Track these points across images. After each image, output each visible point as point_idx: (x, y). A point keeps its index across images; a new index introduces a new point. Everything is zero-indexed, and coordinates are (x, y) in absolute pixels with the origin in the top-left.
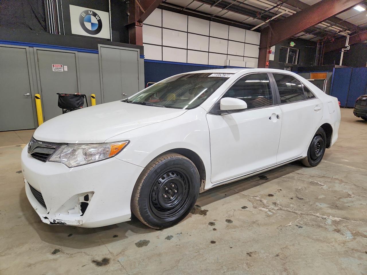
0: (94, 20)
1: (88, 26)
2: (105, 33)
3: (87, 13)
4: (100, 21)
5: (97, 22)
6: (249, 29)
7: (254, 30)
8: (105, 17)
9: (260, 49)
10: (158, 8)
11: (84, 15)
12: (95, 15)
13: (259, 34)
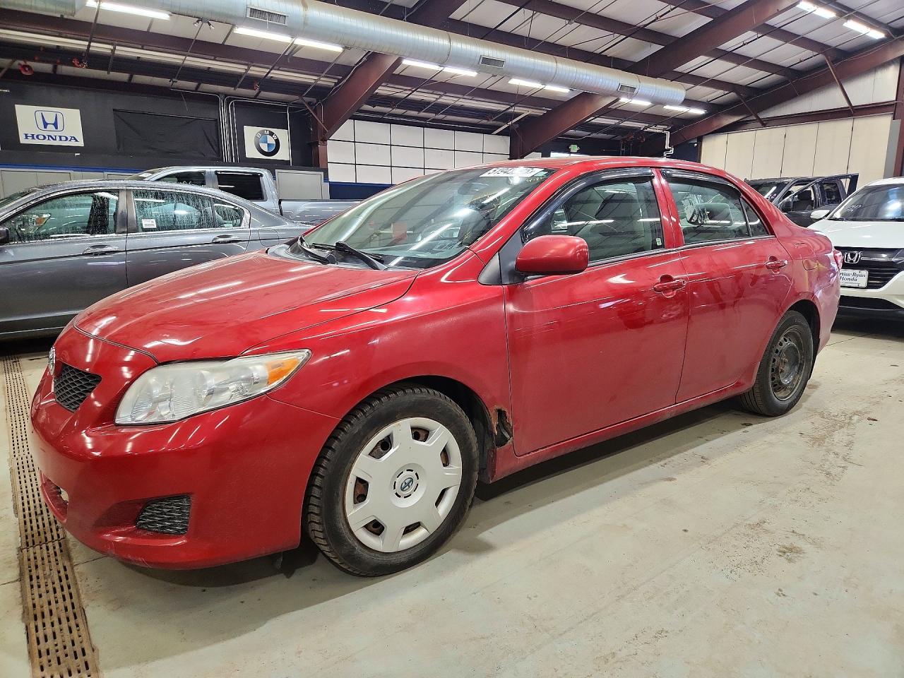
0: (271, 140)
1: (265, 148)
2: (284, 154)
3: (262, 133)
4: (277, 141)
5: (274, 142)
7: (496, 134)
8: (283, 135)
10: (351, 118)
11: (259, 136)
12: (271, 134)
13: (508, 139)
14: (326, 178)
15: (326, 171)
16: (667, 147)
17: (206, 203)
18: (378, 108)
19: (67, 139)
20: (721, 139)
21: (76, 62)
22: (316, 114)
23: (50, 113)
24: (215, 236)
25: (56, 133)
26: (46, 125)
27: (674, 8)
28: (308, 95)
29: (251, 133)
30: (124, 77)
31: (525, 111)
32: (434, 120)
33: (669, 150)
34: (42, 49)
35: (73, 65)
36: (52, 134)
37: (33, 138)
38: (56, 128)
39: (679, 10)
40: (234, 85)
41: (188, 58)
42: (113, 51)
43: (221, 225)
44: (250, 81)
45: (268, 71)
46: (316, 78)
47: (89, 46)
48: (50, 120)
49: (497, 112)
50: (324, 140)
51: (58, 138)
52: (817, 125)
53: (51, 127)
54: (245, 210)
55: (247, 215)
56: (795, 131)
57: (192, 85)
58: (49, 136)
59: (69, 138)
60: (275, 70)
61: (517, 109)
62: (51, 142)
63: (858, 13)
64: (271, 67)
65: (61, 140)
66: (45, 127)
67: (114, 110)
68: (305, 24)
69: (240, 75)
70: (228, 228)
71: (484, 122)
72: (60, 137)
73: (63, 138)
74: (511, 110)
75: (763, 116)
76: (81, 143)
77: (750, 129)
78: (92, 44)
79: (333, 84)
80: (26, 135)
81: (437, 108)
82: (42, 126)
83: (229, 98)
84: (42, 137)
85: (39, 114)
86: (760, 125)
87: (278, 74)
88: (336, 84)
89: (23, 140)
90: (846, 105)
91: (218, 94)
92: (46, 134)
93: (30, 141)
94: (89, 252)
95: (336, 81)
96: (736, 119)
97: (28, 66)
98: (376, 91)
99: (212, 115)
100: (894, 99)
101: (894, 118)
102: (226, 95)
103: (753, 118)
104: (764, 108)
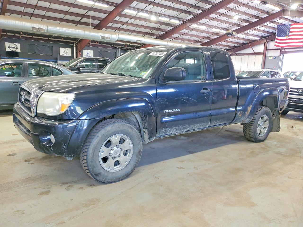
23: (88, 51)
26: (87, 53)
48: (88, 53)
52: (248, 56)
53: (88, 54)
56: (244, 57)
75: (237, 53)
77: (234, 56)
86: (236, 55)
90: (254, 52)
96: (231, 53)
100: (263, 52)
101: (263, 56)
102: (118, 47)
103: (235, 53)
104: (237, 51)
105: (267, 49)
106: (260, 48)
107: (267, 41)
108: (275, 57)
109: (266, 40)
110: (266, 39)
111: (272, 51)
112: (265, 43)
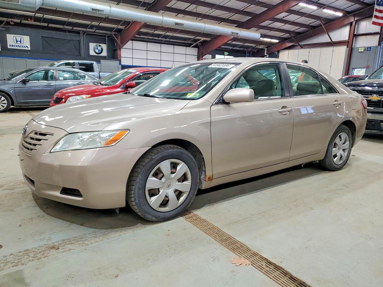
0: (100, 48)
1: (97, 51)
2: (104, 54)
3: (96, 45)
4: (102, 49)
5: (101, 49)
6: (189, 46)
7: (192, 47)
8: (104, 46)
9: (198, 57)
10: (131, 40)
11: (95, 46)
12: (100, 46)
13: (197, 49)
14: (120, 64)
15: (120, 61)
16: (265, 54)
17: (76, 73)
18: (142, 36)
19: (24, 47)
20: (287, 52)
21: (29, 19)
22: (117, 39)
23: (19, 37)
24: (78, 82)
25: (20, 45)
26: (17, 41)
27: (251, 5)
28: (114, 32)
29: (92, 45)
30: (46, 25)
31: (203, 39)
32: (165, 41)
33: (267, 55)
34: (18, 15)
35: (28, 21)
36: (19, 45)
37: (12, 46)
38: (21, 43)
39: (253, 6)
40: (86, 28)
41: (70, 19)
42: (43, 16)
43: (80, 79)
44: (92, 27)
45: (99, 23)
46: (117, 26)
47: (35, 15)
48: (19, 40)
49: (190, 39)
50: (120, 49)
51: (21, 47)
52: (320, 48)
53: (19, 42)
54: (86, 76)
55: (87, 77)
56: (313, 50)
57: (71, 28)
58: (18, 46)
59: (25, 47)
60: (102, 23)
61: (198, 38)
62: (19, 48)
63: (328, 6)
64: (100, 22)
65: (22, 47)
66: (17, 42)
67: (42, 36)
68: (110, 13)
69: (89, 25)
70: (81, 80)
71: (186, 42)
72: (22, 46)
73: (23, 47)
74: (196, 38)
75: (301, 43)
76: (29, 49)
77: (296, 49)
78: (36, 14)
79: (124, 28)
80: (10, 45)
81: (166, 37)
82: (15, 42)
83: (84, 32)
84: (16, 46)
85: (15, 37)
86: (300, 47)
87: (102, 24)
88: (125, 28)
89: (9, 47)
90: (330, 41)
91: (80, 31)
92: (17, 45)
93: (11, 47)
94: (47, 85)
95: (125, 27)
96: (291, 44)
97: (13, 21)
98: (140, 30)
99: (78, 38)
100: (348, 39)
101: (347, 47)
102: (83, 31)
103: (297, 44)
104: (301, 41)
105: (355, 34)
106: (343, 34)
107: (356, 19)
108: (370, 48)
109: (353, 18)
110: (354, 16)
111: (364, 37)
112: (351, 23)
